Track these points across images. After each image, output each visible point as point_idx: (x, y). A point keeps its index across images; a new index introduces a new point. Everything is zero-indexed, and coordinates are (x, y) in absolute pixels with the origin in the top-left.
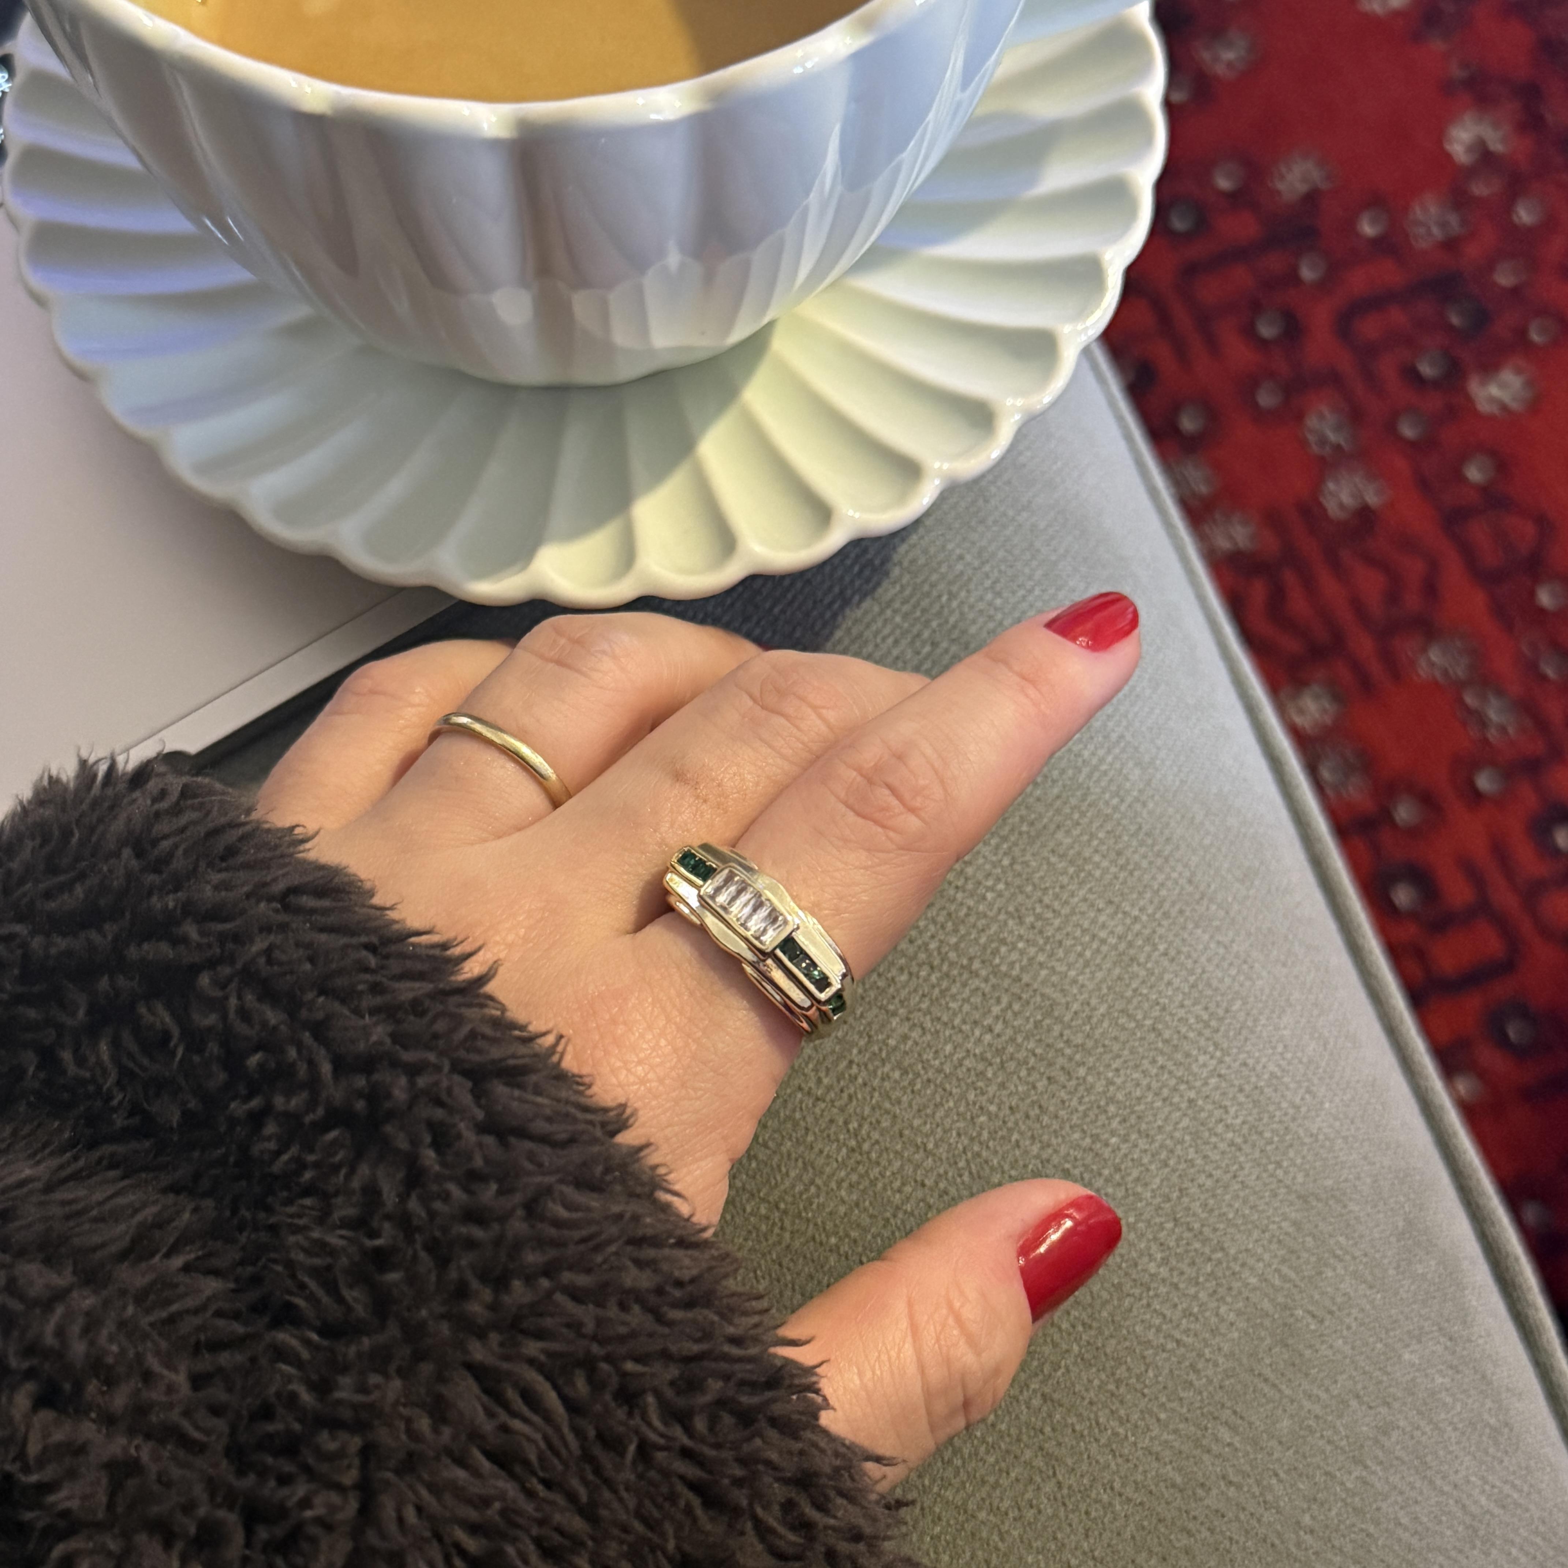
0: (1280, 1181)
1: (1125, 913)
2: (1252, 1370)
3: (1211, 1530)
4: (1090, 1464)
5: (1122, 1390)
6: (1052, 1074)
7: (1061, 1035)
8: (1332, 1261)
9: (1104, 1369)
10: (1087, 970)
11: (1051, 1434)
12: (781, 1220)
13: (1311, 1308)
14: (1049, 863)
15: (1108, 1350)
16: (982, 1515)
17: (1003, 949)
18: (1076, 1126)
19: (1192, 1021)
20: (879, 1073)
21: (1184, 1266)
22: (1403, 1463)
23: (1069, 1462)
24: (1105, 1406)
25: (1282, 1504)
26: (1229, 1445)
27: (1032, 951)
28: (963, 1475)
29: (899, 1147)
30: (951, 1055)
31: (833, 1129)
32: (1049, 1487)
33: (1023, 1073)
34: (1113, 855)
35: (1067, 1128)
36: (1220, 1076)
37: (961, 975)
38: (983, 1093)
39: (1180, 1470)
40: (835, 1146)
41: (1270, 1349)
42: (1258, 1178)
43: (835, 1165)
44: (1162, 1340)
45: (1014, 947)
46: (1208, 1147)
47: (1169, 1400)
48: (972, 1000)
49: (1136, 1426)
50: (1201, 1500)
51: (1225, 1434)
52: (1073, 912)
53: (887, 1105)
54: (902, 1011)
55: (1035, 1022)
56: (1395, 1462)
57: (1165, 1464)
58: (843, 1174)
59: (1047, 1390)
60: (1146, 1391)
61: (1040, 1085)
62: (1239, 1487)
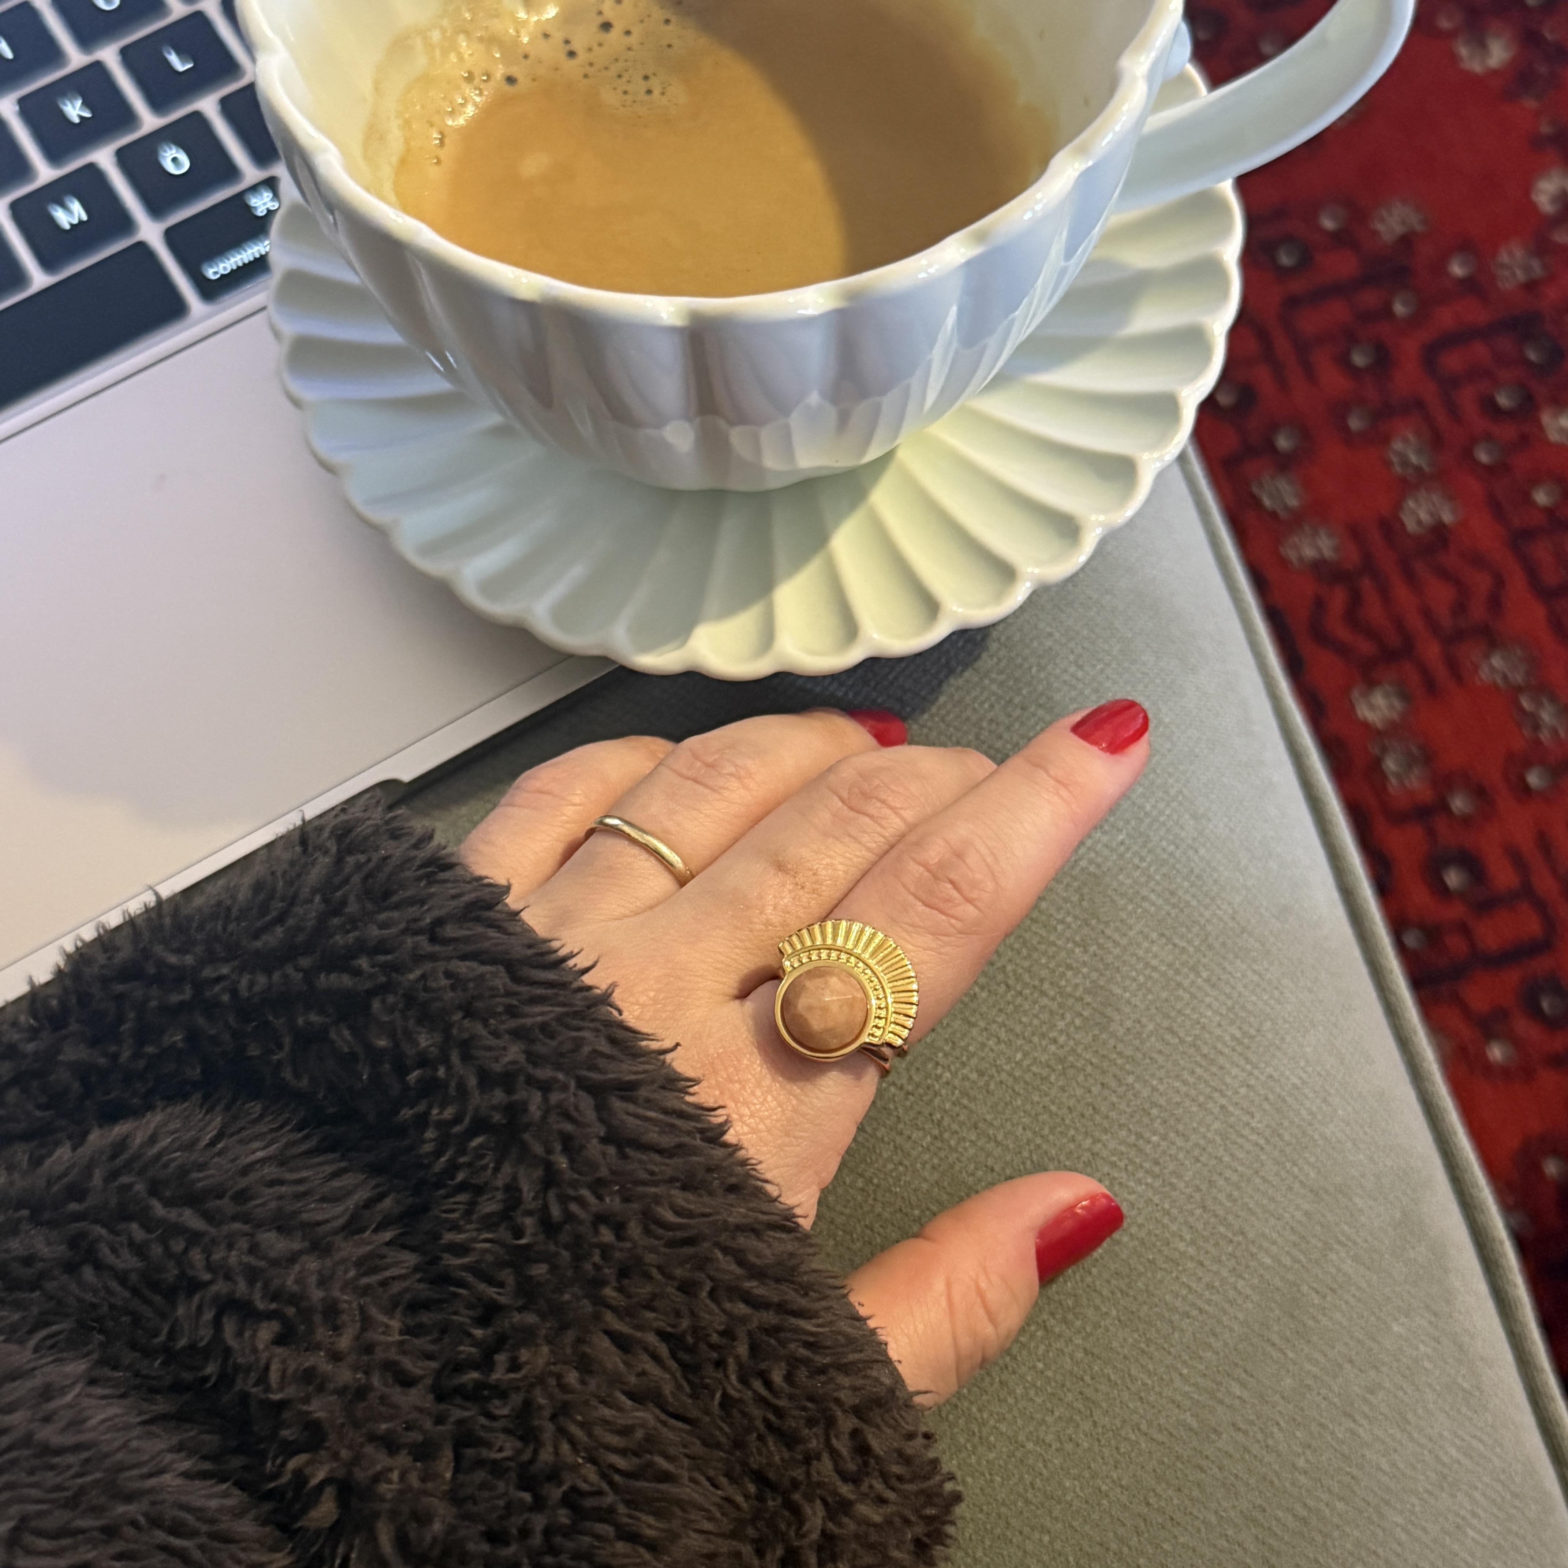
0: (1296, 1177)
1: (1175, 945)
2: (1262, 1336)
3: (1220, 1468)
4: (1122, 1408)
5: (1152, 1348)
6: (1105, 1081)
7: (1115, 1047)
8: (1336, 1246)
9: (1137, 1330)
10: (1140, 994)
11: (1090, 1382)
12: (875, 1191)
13: (1315, 1285)
14: (1113, 901)
15: (1142, 1314)
16: (1030, 1446)
17: (1069, 974)
18: (1124, 1125)
19: (1227, 1038)
20: (960, 1074)
21: (1210, 1248)
22: (1386, 1418)
23: (1104, 1405)
24: (1137, 1360)
25: (1280, 1447)
26: (1239, 1398)
27: (1094, 975)
28: (1016, 1412)
29: (973, 1138)
30: (1022, 1060)
31: (921, 1119)
32: (1087, 1426)
33: (1081, 1078)
34: (1167, 895)
35: (1116, 1127)
36: (1248, 1086)
37: (1032, 994)
38: (1046, 1095)
39: (1195, 1416)
40: (921, 1133)
41: (1279, 1319)
42: (1276, 1175)
43: (920, 1149)
44: (1188, 1308)
45: (1077, 972)
46: (1235, 1146)
47: (1191, 1358)
48: (1041, 1016)
49: (1162, 1379)
50: (1213, 1442)
51: (1237, 1390)
52: (1130, 944)
53: (965, 1101)
54: (982, 1024)
55: (1094, 1036)
56: (1380, 1417)
57: (1185, 1411)
58: (926, 1157)
59: (1088, 1346)
60: (1172, 1350)
61: (1094, 1089)
62: (1245, 1433)
